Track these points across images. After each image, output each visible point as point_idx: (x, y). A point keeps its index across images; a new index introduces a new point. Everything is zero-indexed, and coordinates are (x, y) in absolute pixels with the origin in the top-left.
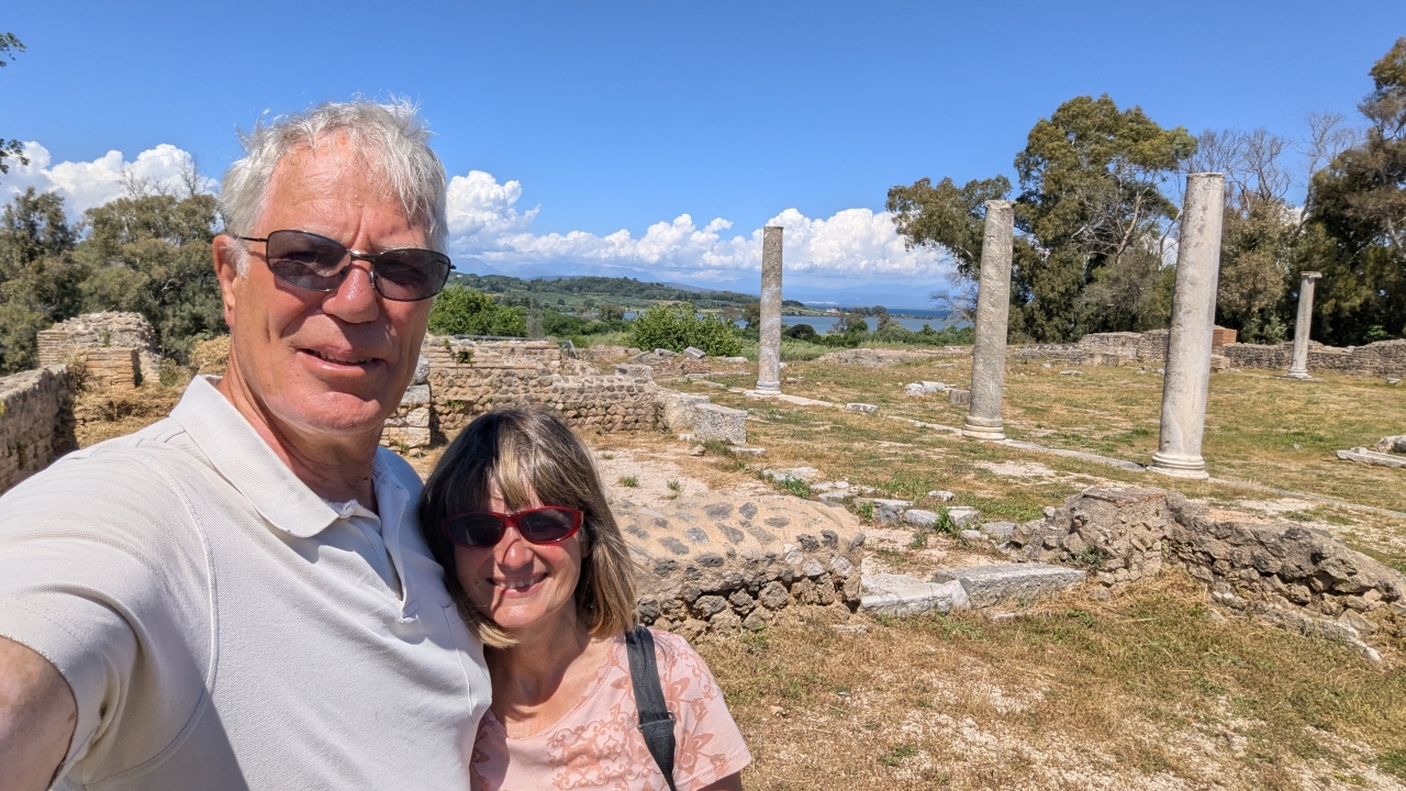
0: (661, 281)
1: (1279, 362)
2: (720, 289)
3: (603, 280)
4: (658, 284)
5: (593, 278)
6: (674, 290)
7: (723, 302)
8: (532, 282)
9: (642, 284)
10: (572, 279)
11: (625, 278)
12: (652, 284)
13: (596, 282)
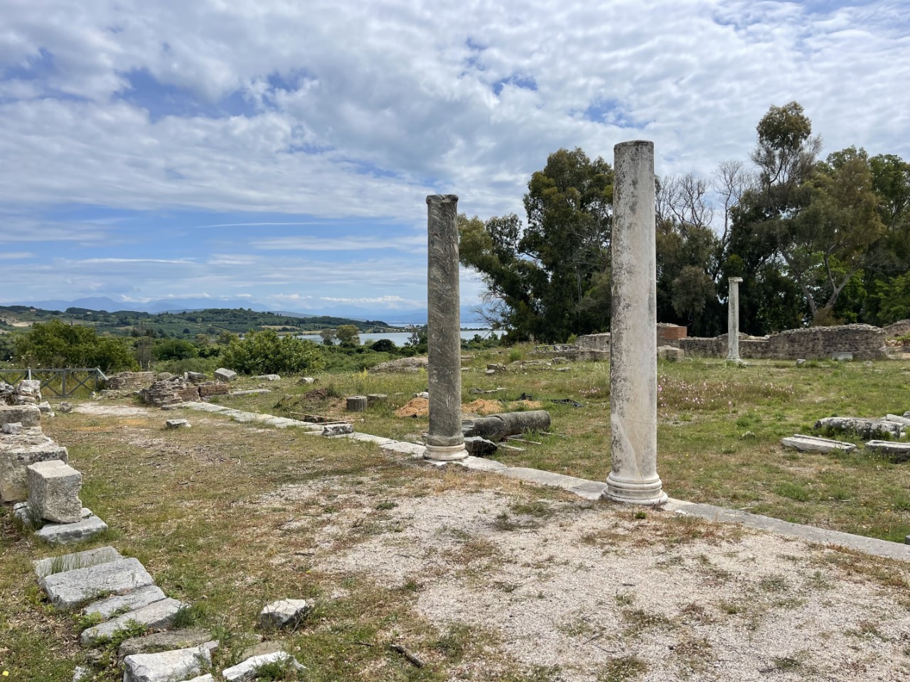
0: (271, 310)
1: (719, 350)
2: (320, 315)
3: (223, 312)
4: (269, 313)
5: (215, 310)
6: (283, 317)
7: (324, 325)
8: (159, 315)
9: (256, 313)
10: (195, 312)
11: (241, 309)
12: (264, 313)
13: (216, 313)
